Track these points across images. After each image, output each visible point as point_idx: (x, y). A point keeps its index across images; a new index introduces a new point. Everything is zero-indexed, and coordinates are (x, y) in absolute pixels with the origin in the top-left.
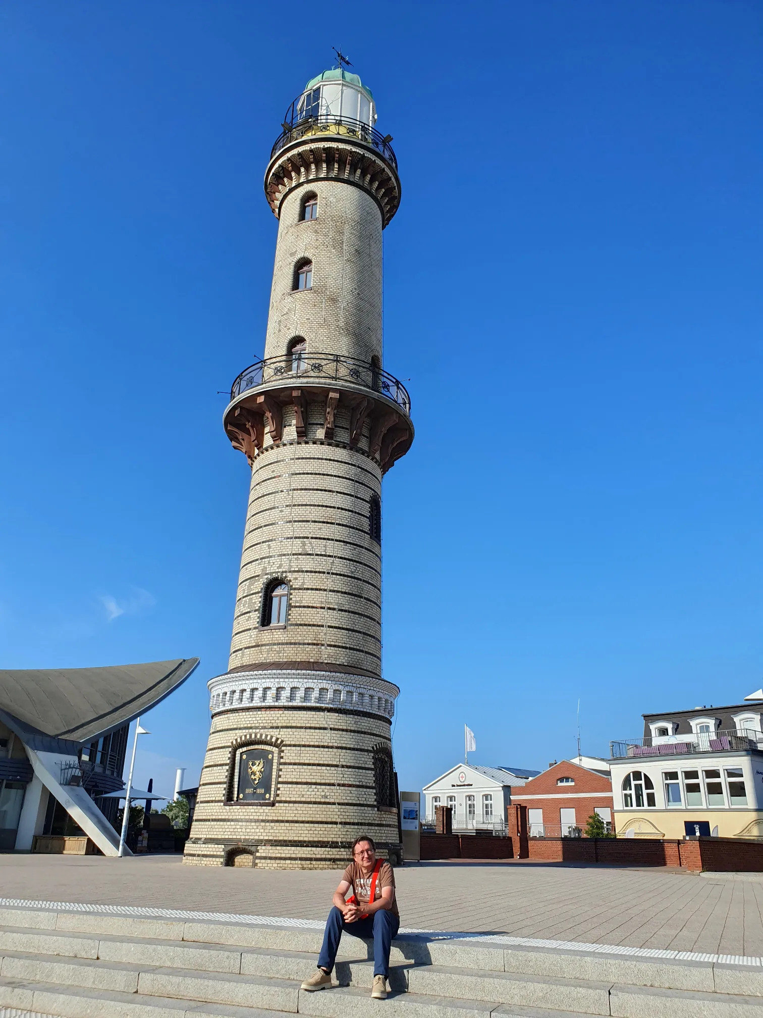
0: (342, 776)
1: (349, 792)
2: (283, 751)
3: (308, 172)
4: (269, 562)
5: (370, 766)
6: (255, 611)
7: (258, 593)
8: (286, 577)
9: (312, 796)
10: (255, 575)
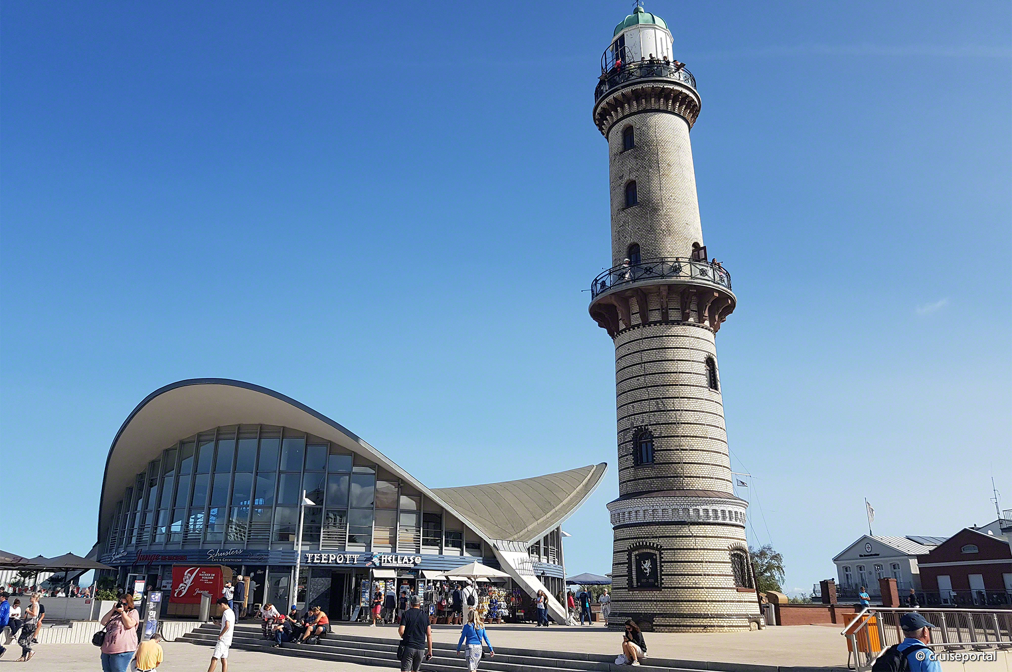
0: (706, 568)
1: (713, 579)
2: (662, 553)
3: (623, 109)
4: (635, 419)
5: (727, 561)
6: (631, 454)
7: (631, 441)
8: (648, 429)
9: (686, 583)
10: (626, 428)
